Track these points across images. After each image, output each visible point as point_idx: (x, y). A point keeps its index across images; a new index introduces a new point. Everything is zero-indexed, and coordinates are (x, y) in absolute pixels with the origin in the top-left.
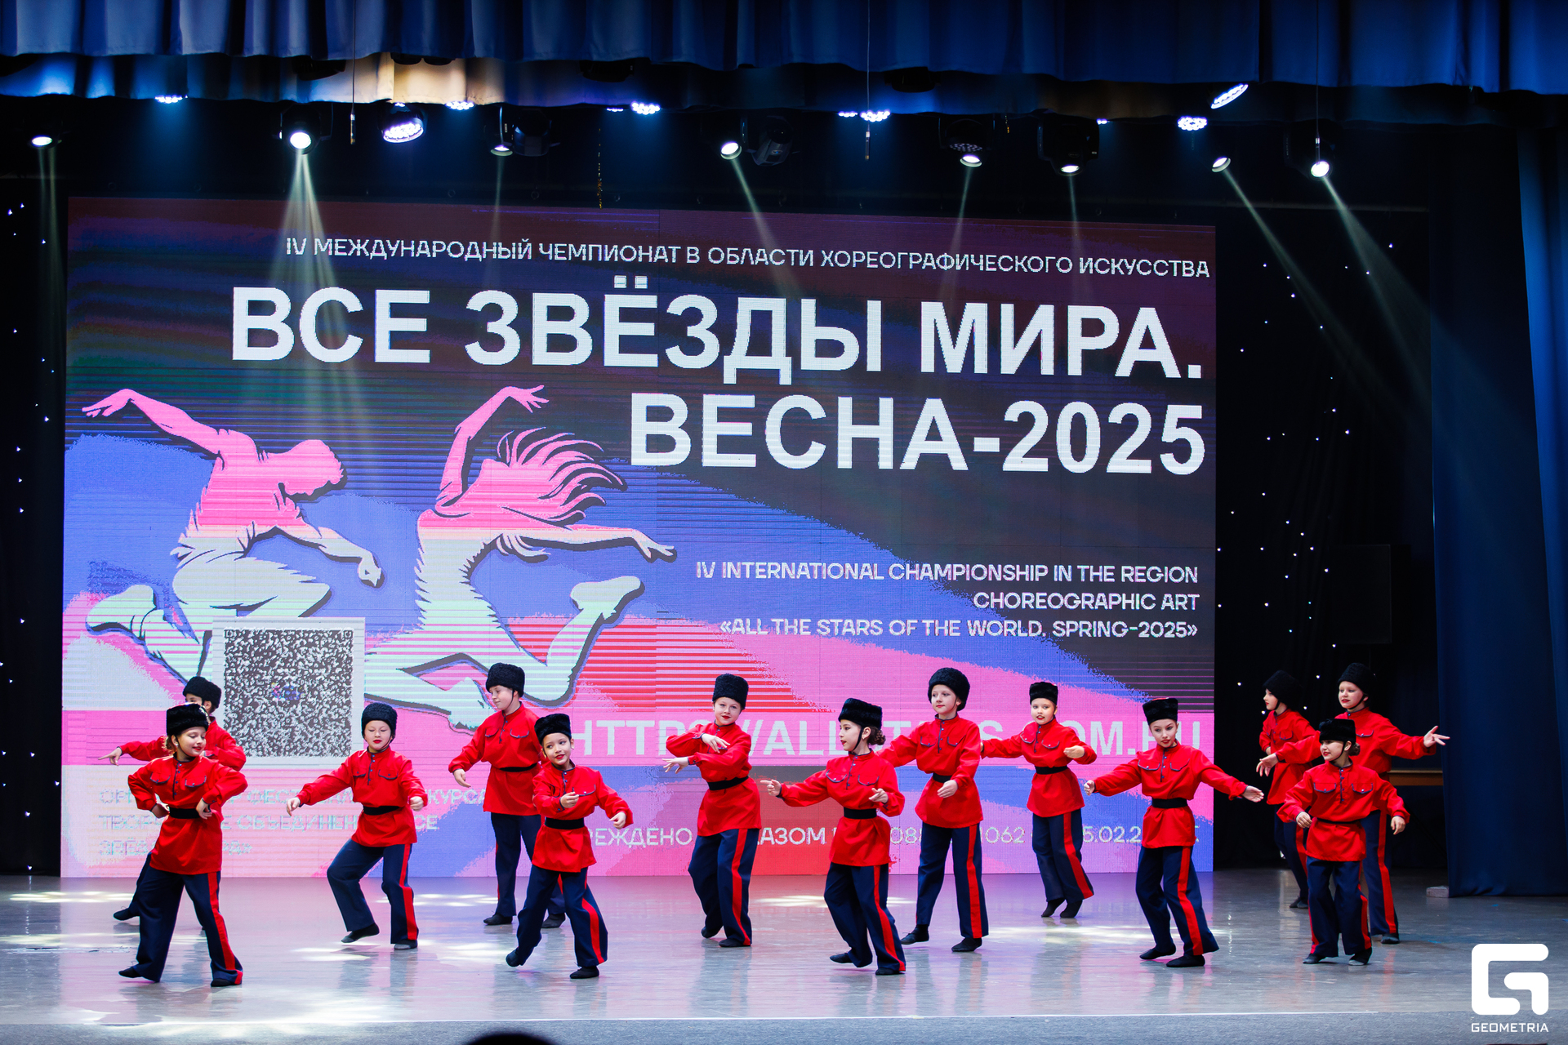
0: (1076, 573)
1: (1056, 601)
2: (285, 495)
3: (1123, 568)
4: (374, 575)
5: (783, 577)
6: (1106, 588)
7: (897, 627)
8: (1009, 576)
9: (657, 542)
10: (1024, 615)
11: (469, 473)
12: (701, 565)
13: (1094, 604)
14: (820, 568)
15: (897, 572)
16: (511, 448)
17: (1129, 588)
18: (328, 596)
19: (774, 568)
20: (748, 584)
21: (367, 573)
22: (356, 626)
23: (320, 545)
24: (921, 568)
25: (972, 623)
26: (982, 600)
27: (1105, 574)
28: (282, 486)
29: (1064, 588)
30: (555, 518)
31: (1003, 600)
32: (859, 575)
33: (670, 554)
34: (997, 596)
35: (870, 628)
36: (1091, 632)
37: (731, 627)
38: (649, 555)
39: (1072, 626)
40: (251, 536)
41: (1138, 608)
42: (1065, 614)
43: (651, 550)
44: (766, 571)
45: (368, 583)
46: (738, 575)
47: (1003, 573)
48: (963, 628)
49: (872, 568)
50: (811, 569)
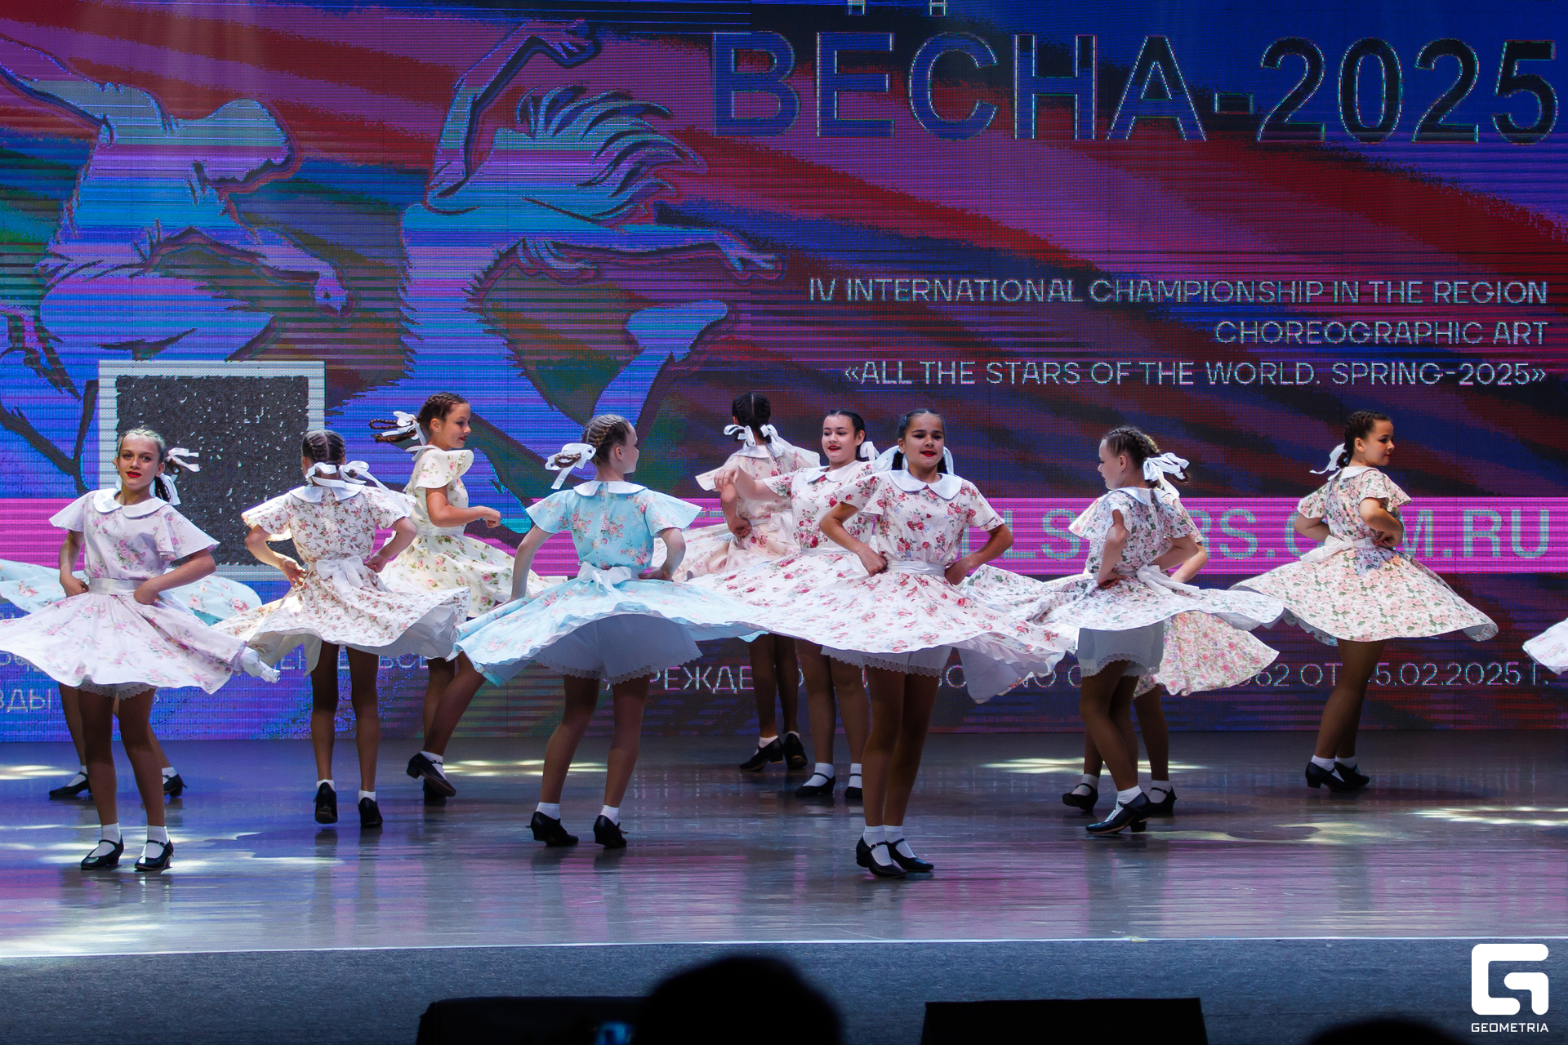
0: (1366, 293)
1: (1336, 332)
2: (203, 181)
3: (1437, 283)
4: (338, 300)
5: (936, 298)
6: (1411, 313)
7: (1103, 373)
8: (1267, 295)
9: (752, 250)
10: (1289, 352)
11: (474, 151)
12: (815, 284)
13: (1392, 335)
14: (989, 286)
15: (1101, 290)
16: (536, 113)
17: (1442, 312)
18: (268, 329)
19: (921, 286)
20: (883, 308)
21: (327, 296)
22: (314, 373)
23: (259, 255)
24: (1136, 284)
25: (1213, 367)
26: (1226, 333)
27: (1408, 290)
28: (199, 168)
29: (1346, 312)
30: (602, 214)
31: (1257, 332)
32: (1045, 298)
33: (769, 266)
34: (1249, 326)
35: (1063, 374)
36: (1388, 378)
37: (859, 374)
38: (738, 265)
39: (1360, 370)
40: (154, 241)
41: (1457, 341)
42: (1349, 352)
43: (743, 261)
44: (910, 292)
45: (328, 309)
46: (869, 298)
47: (1258, 293)
48: (1199, 376)
49: (1065, 284)
50: (976, 287)
